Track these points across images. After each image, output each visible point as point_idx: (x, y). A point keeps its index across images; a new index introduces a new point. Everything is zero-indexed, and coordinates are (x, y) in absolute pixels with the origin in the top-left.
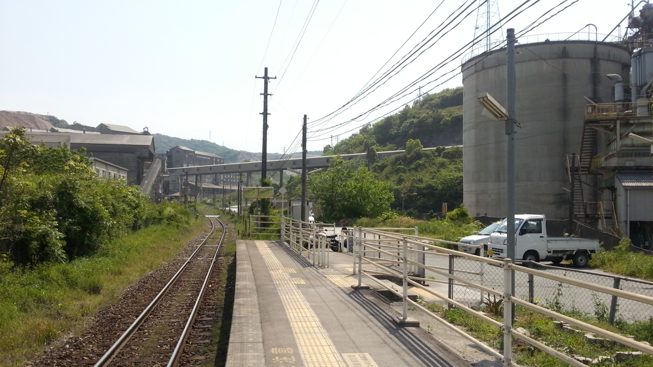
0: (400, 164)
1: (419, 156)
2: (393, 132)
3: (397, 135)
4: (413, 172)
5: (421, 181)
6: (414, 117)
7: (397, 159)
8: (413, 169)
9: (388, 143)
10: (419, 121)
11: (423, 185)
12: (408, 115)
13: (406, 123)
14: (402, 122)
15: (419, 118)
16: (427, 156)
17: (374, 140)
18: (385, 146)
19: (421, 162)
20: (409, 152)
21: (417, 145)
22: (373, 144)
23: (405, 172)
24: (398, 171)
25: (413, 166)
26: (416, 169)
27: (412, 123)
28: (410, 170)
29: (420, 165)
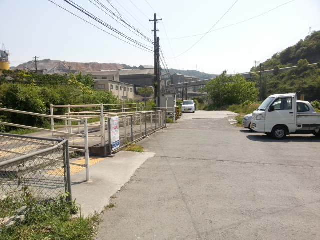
0: (294, 74)
1: (306, 69)
2: (292, 56)
3: (294, 58)
4: (301, 79)
5: (305, 84)
6: (305, 46)
7: (292, 72)
8: (302, 77)
9: (288, 63)
10: (308, 49)
11: (306, 86)
12: (301, 45)
13: (300, 50)
14: (297, 50)
15: (307, 46)
16: (311, 69)
17: (279, 62)
18: (286, 65)
19: (307, 72)
20: (299, 67)
21: (305, 62)
22: (279, 64)
23: (296, 79)
24: (292, 79)
25: (301, 75)
26: (303, 77)
27: (303, 50)
28: (299, 78)
29: (306, 74)
